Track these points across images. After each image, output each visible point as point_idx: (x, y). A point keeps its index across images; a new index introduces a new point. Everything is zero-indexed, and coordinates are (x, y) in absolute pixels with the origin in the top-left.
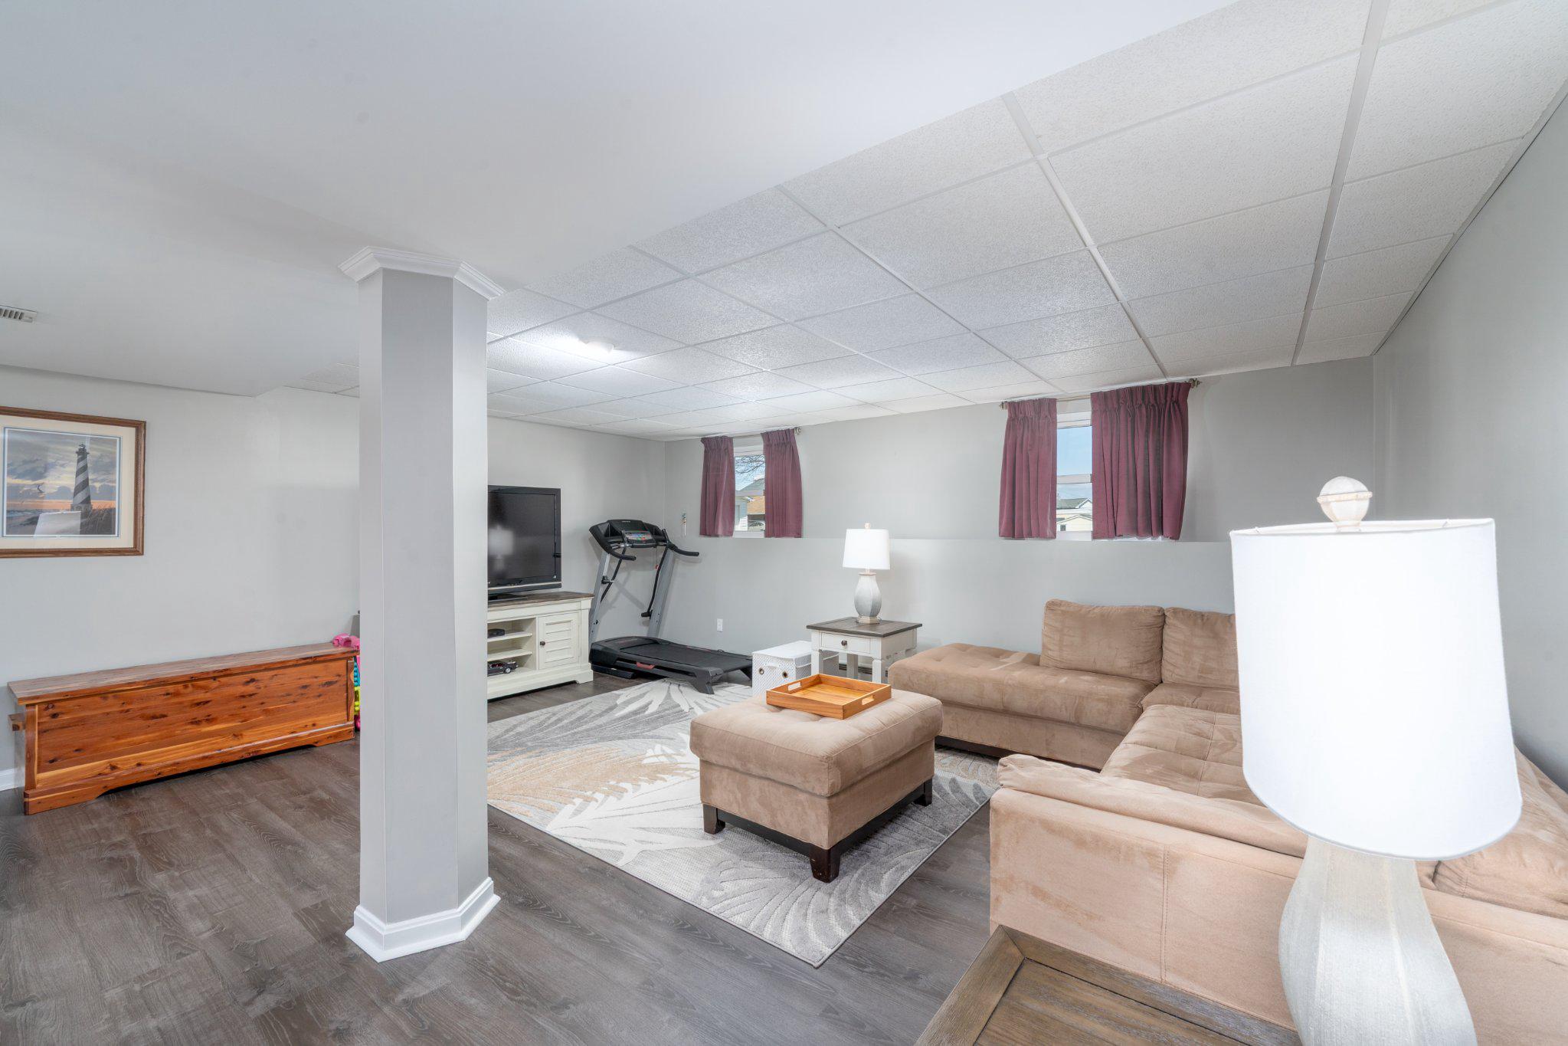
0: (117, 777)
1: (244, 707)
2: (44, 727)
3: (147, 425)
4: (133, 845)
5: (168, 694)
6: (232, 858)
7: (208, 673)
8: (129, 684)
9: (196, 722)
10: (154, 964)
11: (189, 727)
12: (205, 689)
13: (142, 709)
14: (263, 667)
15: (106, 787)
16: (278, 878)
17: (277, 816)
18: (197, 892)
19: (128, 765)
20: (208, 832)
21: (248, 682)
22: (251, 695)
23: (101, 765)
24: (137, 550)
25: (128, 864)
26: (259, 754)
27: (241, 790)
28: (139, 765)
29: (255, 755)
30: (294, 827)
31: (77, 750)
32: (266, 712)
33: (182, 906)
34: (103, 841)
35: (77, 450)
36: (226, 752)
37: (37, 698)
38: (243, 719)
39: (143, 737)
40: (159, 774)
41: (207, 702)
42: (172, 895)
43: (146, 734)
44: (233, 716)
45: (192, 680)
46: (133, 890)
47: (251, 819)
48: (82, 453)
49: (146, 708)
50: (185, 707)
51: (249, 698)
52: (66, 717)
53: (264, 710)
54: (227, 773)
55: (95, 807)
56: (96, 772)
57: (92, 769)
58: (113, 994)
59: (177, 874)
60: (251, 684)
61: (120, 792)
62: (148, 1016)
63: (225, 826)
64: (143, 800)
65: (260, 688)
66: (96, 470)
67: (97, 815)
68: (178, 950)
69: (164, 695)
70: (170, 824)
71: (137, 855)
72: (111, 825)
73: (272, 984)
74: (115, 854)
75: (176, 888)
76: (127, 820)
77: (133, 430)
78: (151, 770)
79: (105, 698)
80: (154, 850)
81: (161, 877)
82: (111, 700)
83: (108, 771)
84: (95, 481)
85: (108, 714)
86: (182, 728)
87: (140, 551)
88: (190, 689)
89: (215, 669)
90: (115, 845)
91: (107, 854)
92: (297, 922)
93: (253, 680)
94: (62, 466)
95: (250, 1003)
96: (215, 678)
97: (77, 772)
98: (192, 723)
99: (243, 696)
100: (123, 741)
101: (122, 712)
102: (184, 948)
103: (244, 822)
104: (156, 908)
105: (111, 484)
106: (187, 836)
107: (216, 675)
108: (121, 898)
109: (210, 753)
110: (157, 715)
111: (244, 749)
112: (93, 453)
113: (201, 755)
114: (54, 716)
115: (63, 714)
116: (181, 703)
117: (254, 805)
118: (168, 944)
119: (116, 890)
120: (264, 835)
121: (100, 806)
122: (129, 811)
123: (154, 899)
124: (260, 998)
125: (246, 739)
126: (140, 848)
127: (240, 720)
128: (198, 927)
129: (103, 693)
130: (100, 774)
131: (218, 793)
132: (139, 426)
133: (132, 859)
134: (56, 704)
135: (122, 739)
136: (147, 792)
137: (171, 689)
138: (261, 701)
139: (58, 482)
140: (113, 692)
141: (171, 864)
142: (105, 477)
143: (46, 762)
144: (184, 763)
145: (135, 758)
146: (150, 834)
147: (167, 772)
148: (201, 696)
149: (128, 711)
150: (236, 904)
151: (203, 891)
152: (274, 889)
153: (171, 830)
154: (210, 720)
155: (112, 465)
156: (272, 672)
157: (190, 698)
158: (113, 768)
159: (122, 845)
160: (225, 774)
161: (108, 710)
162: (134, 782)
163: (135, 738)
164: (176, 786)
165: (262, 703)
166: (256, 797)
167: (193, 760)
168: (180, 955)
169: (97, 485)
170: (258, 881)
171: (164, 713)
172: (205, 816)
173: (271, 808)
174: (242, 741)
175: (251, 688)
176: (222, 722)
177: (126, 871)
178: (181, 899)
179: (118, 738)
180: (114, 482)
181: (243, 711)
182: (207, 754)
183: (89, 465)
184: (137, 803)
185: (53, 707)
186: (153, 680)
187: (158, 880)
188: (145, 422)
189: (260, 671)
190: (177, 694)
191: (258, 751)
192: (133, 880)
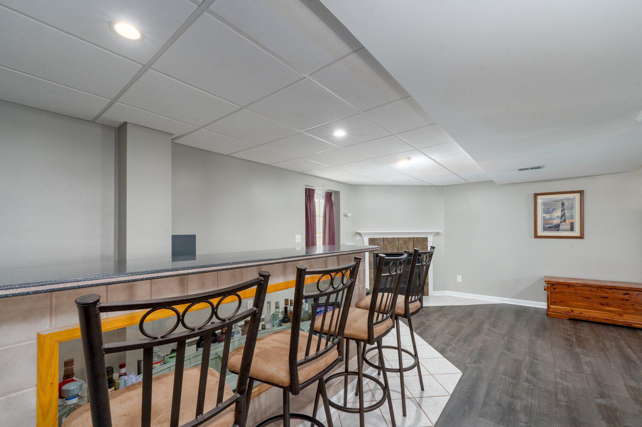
0: (573, 315)
1: (624, 304)
2: (552, 291)
3: (584, 192)
4: (574, 337)
5: (591, 291)
6: (606, 356)
7: (606, 286)
8: (577, 284)
9: (603, 305)
10: (570, 370)
11: (600, 305)
12: (606, 292)
13: (581, 294)
14: (633, 289)
15: (570, 317)
16: (622, 370)
17: (631, 351)
18: (590, 359)
19: (577, 312)
20: (601, 344)
21: (625, 294)
22: (627, 300)
23: (568, 309)
24: (581, 237)
25: (571, 341)
26: (631, 326)
27: (619, 336)
28: (581, 313)
29: (629, 326)
30: (638, 358)
31: (561, 302)
32: (635, 309)
33: (584, 360)
34: (566, 332)
35: (561, 203)
36: (615, 320)
37: (550, 282)
38: (623, 309)
39: (583, 304)
40: (588, 319)
41: (607, 298)
42: (581, 356)
43: (583, 303)
44: (618, 307)
45: (600, 287)
46: (570, 349)
47: (619, 348)
48: (563, 204)
49: (583, 294)
50: (598, 297)
51: (626, 301)
52: (557, 290)
53: (634, 308)
54: (615, 329)
55: (566, 322)
56: (567, 311)
57: (565, 309)
58: (557, 370)
59: (585, 351)
60: (627, 295)
61: (575, 320)
62: (565, 381)
63: (608, 345)
64: (581, 325)
65: (631, 298)
66: (567, 210)
67: (566, 325)
68: (578, 371)
69: (589, 290)
70: (588, 336)
71: (574, 340)
72: (569, 329)
73: (606, 398)
74: (568, 337)
75: (584, 355)
76: (574, 329)
77: (579, 194)
78: (585, 317)
79: (569, 287)
80: (580, 341)
81: (579, 349)
82: (571, 288)
83: (570, 312)
84: (567, 213)
85: (570, 292)
86: (597, 305)
87: (583, 237)
88: (599, 291)
89: (611, 285)
90: (568, 335)
91: (566, 336)
92: (624, 387)
93: (628, 294)
94: (557, 209)
95: (597, 398)
96: (610, 289)
97: (561, 309)
98: (600, 304)
99: (623, 300)
100: (575, 303)
101: (575, 293)
102: (580, 371)
103: (616, 347)
104: (576, 357)
105: (572, 214)
106: (593, 342)
107: (610, 288)
108: (566, 349)
109: (608, 318)
110: (587, 297)
111: (624, 322)
112: (566, 204)
113: (604, 318)
114: (554, 289)
115: (557, 288)
116: (596, 295)
117: (623, 343)
118: (576, 368)
119: (565, 347)
120: (623, 355)
121: (568, 322)
122: (575, 327)
123: (575, 354)
124: (600, 399)
125: (624, 318)
126: (576, 339)
127: (622, 309)
128: (586, 368)
129: (569, 285)
130: (568, 312)
131: (609, 334)
132: (581, 192)
133: (573, 341)
134: (555, 285)
135: (575, 302)
136: (584, 324)
137: (592, 289)
138: (633, 304)
139: (556, 214)
140: (572, 285)
141: (584, 348)
142: (570, 212)
143: (552, 302)
144: (598, 318)
145: (579, 310)
146: (580, 336)
147: (591, 319)
148: (604, 295)
149: (577, 293)
150: (602, 370)
151: (592, 360)
152: (619, 373)
153: (588, 338)
154: (608, 305)
155: (573, 207)
156: (637, 292)
157: (600, 294)
158: (572, 311)
159: (571, 335)
160: (614, 329)
161: (570, 291)
162: (579, 319)
163: (579, 303)
164: (594, 326)
165: (633, 305)
166: (625, 341)
167: (602, 319)
168: (578, 372)
169: (568, 214)
170: (614, 367)
171: (590, 297)
172: (601, 339)
173: (630, 347)
174: (623, 318)
175: (627, 297)
176: (614, 307)
177: (570, 343)
178: (584, 359)
179: (574, 301)
180: (573, 213)
181: (623, 305)
182: (607, 318)
183: (565, 208)
184: (579, 326)
185: (554, 286)
186: (585, 284)
187: (579, 350)
188: (583, 190)
189: (632, 290)
190: (594, 292)
191: (631, 325)
192: (571, 346)
